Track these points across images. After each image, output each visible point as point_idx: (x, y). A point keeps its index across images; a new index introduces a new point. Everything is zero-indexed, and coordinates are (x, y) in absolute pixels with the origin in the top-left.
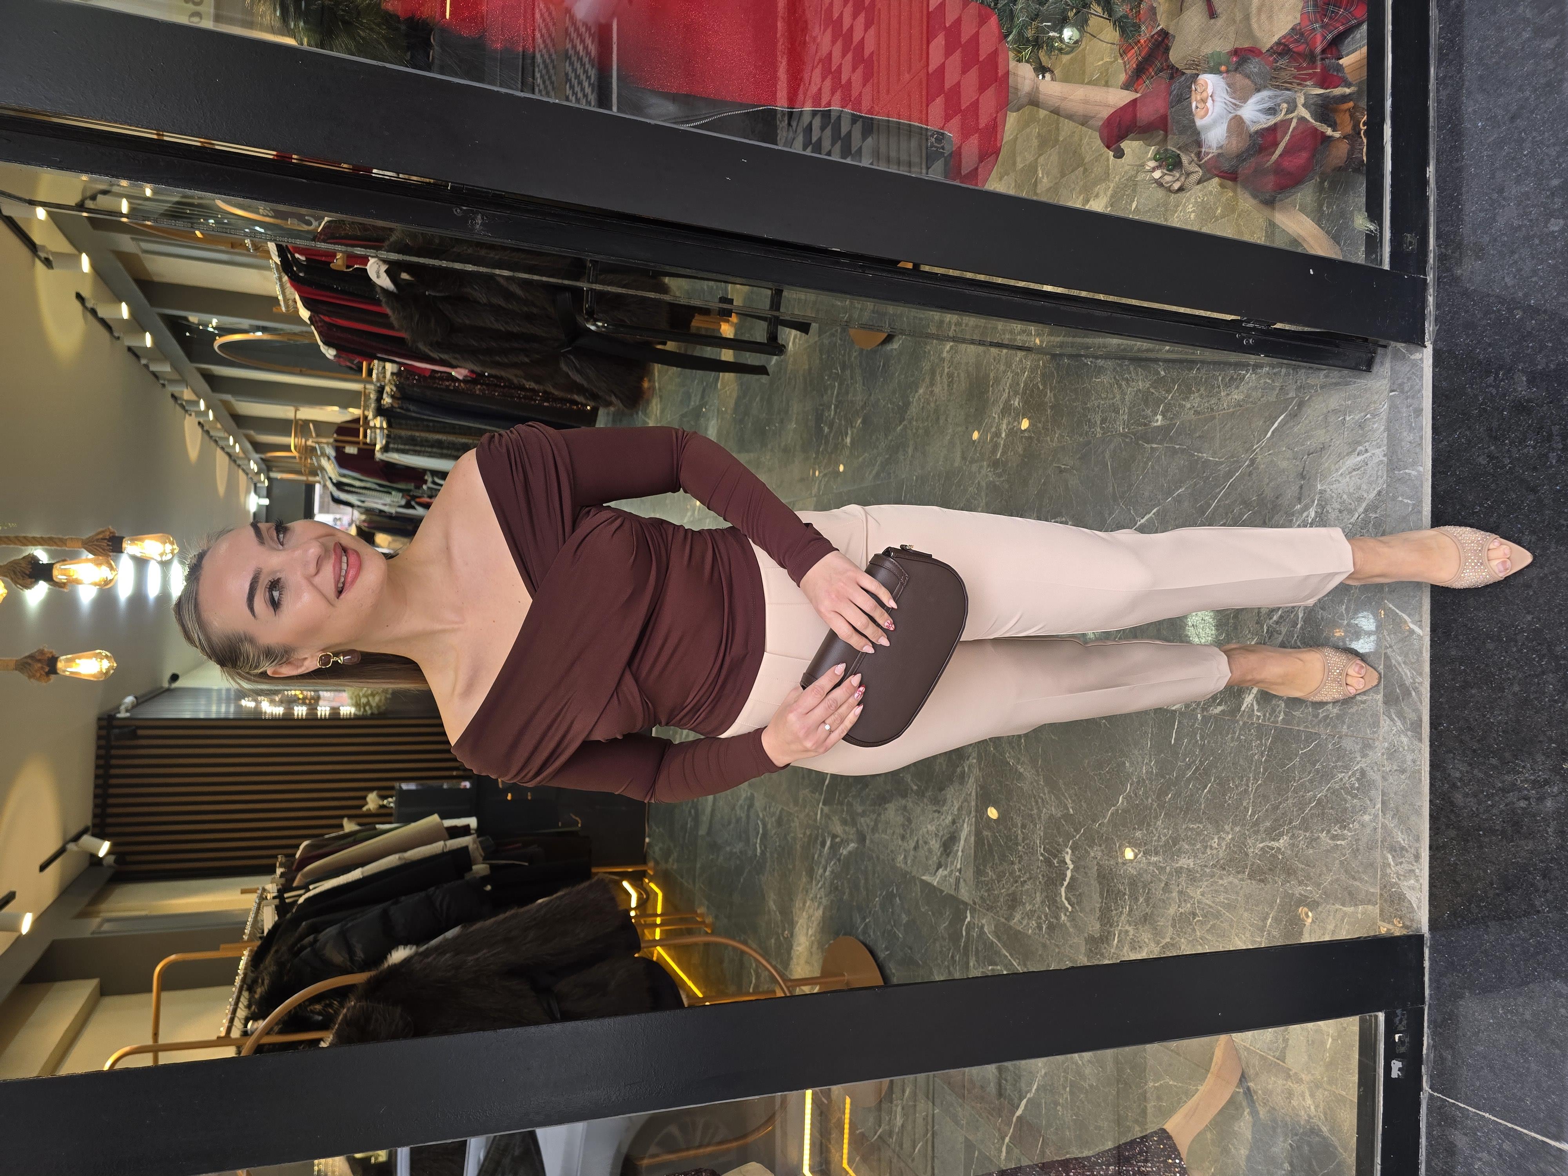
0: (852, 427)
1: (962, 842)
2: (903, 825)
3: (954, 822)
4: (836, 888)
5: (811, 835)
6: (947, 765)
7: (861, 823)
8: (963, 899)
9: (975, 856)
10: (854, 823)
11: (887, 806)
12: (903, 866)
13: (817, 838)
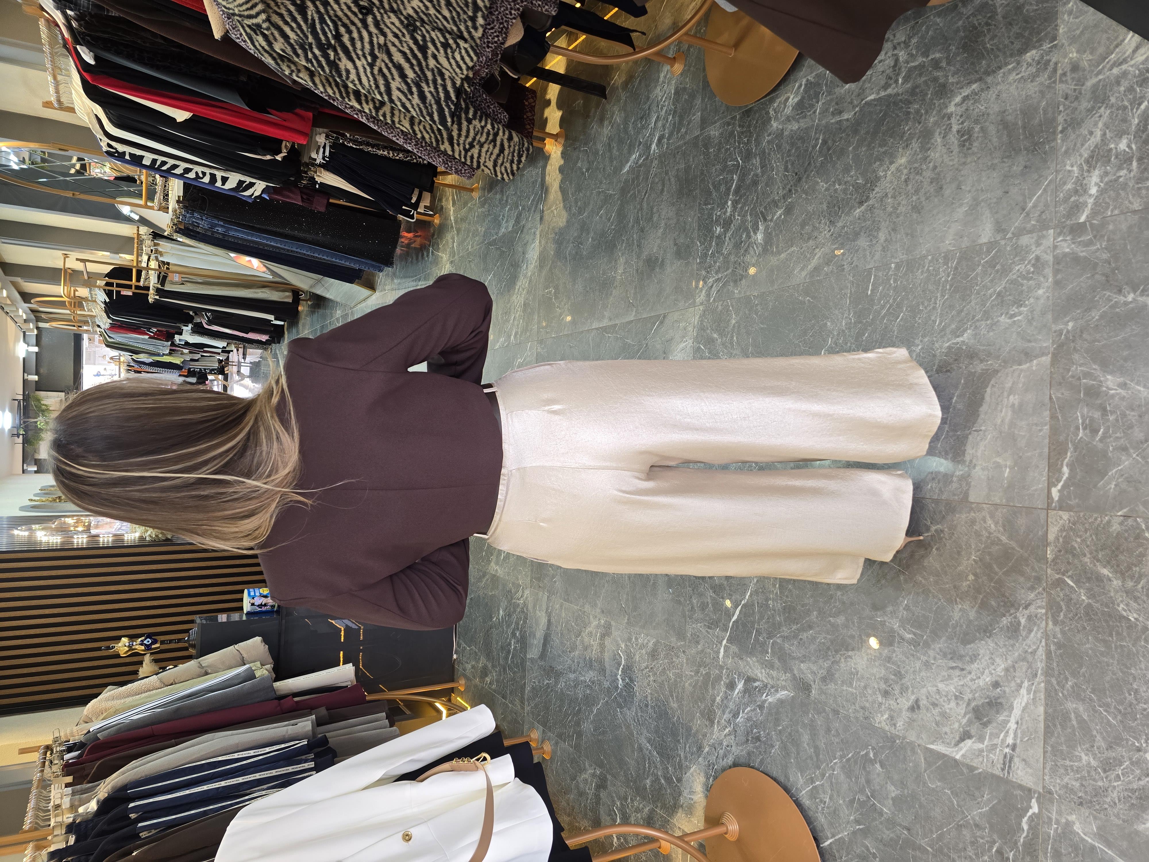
0: (765, 220)
1: (1017, 712)
2: (886, 681)
3: (996, 685)
4: (758, 739)
5: (708, 674)
6: (977, 612)
7: (800, 670)
8: (1022, 783)
9: (1048, 732)
10: (787, 669)
11: (850, 653)
12: (887, 728)
13: (719, 678)
